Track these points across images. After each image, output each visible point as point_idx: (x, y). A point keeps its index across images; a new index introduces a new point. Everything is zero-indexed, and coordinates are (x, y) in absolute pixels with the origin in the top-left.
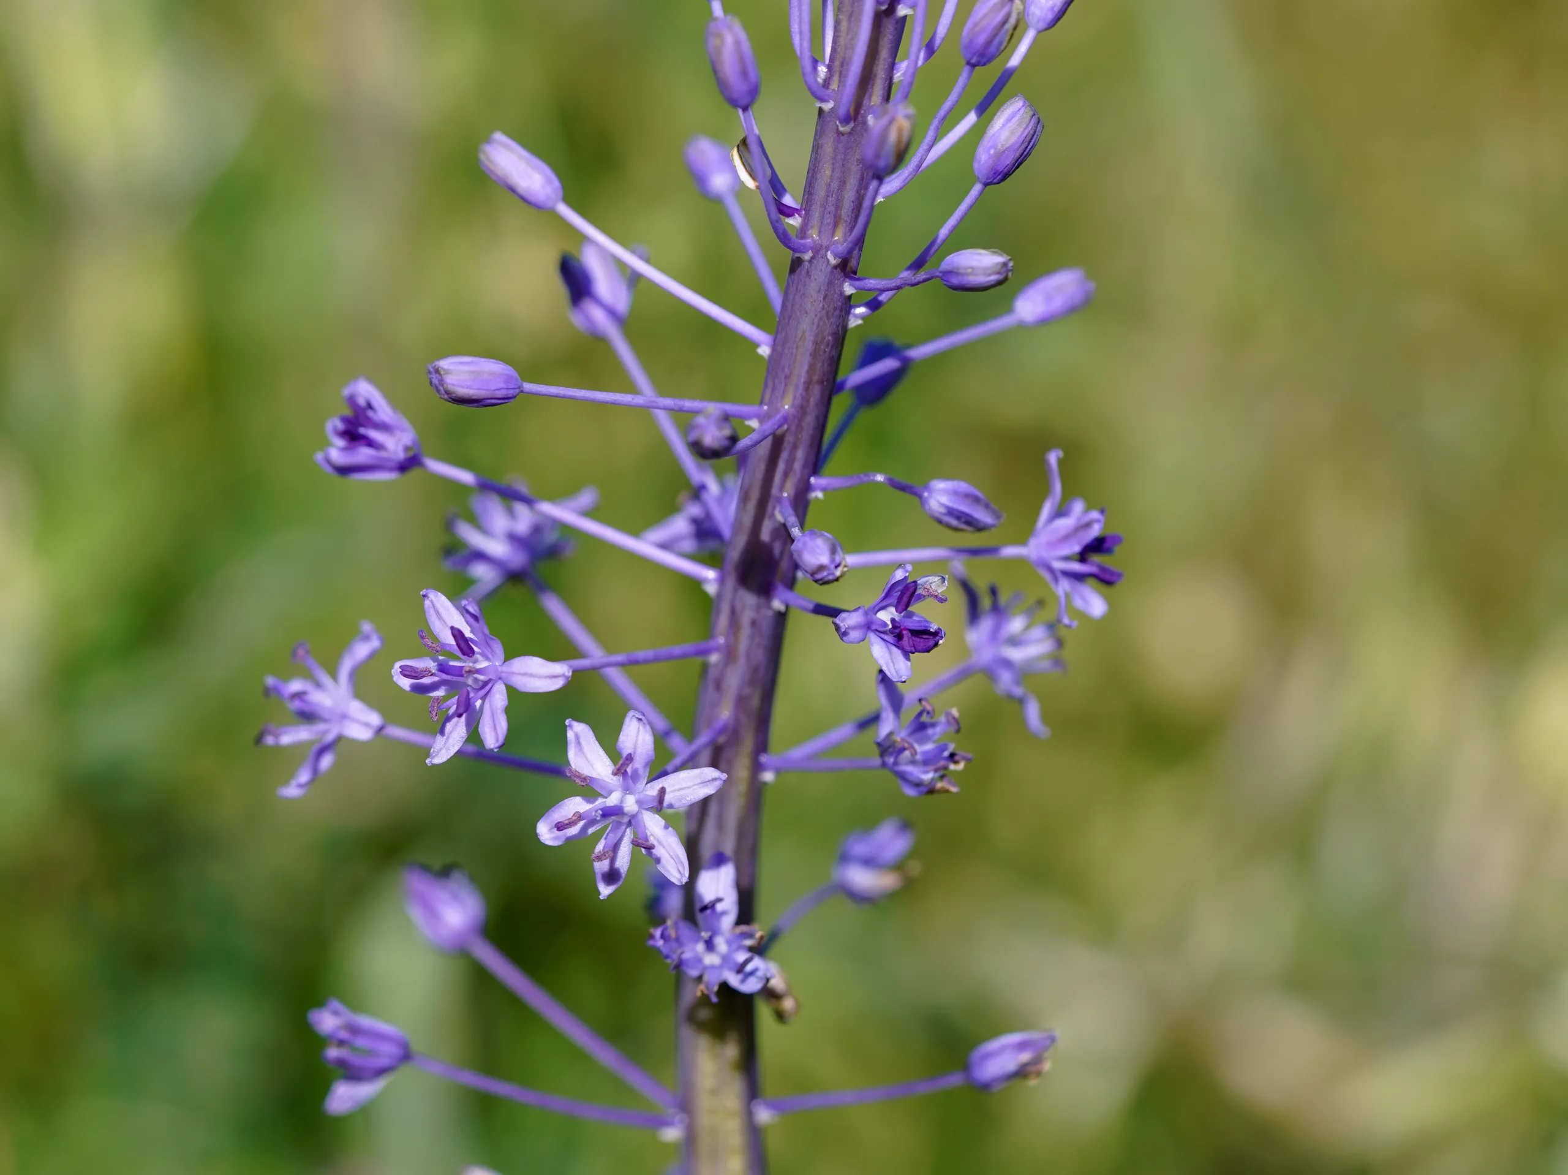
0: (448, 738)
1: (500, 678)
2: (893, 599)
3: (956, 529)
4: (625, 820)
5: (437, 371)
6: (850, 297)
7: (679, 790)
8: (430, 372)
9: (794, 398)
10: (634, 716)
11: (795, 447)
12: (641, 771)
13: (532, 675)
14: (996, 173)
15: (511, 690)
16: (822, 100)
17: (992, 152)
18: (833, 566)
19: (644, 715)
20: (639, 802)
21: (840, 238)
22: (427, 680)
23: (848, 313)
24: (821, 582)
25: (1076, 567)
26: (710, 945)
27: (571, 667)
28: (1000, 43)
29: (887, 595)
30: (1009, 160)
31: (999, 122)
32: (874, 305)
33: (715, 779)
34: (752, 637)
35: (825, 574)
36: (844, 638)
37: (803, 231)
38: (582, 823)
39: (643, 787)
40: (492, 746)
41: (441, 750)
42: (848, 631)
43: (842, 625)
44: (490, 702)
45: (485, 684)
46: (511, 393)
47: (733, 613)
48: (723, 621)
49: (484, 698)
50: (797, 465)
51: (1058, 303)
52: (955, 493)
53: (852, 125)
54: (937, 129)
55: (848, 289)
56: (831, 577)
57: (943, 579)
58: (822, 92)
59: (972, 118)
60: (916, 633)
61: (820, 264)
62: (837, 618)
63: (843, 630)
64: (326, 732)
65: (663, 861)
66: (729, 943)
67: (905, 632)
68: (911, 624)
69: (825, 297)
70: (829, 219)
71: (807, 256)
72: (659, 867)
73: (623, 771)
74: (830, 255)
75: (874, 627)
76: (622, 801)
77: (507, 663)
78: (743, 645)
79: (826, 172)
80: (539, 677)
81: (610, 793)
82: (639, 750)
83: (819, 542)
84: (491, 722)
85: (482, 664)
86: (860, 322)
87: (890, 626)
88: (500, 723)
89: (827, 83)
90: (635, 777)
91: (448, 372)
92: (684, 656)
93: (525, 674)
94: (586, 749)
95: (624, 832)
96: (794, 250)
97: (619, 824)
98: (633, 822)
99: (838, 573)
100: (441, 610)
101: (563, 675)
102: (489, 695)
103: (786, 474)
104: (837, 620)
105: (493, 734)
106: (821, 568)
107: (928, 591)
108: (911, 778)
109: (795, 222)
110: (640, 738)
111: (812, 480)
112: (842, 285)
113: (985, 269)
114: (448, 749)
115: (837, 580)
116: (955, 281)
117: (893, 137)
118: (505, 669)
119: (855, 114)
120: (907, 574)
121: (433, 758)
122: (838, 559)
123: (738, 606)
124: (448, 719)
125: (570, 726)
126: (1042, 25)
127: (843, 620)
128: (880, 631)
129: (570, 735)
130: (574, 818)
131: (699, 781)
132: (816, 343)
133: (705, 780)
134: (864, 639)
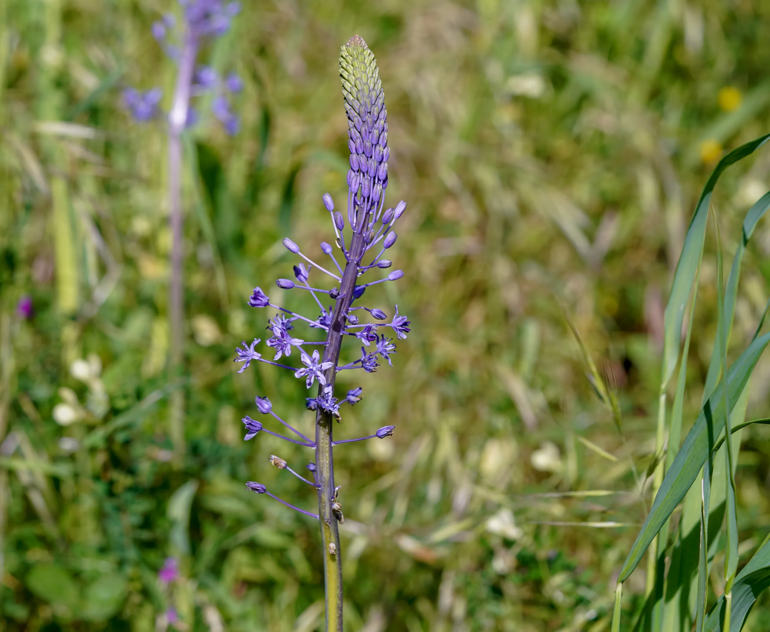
0: (278, 355)
1: (289, 343)
3: (378, 319)
4: (313, 372)
5: (278, 281)
6: (358, 270)
7: (324, 366)
8: (277, 282)
9: (347, 291)
10: (316, 351)
11: (346, 301)
12: (316, 362)
13: (296, 342)
14: (388, 246)
16: (354, 230)
17: (387, 241)
19: (318, 351)
20: (316, 369)
21: (357, 258)
22: (274, 344)
23: (358, 274)
24: (354, 324)
25: (401, 328)
26: (327, 402)
27: (303, 340)
28: (390, 219)
29: (365, 329)
30: (390, 243)
31: (389, 236)
32: (363, 272)
33: (331, 364)
34: (336, 341)
35: (355, 322)
37: (349, 257)
38: (305, 372)
39: (317, 365)
40: (288, 355)
42: (358, 336)
44: (287, 348)
45: (286, 344)
46: (292, 286)
47: (332, 335)
48: (330, 338)
49: (285, 347)
50: (346, 305)
51: (397, 276)
52: (378, 311)
53: (360, 235)
54: (377, 237)
55: (358, 269)
56: (356, 323)
57: (376, 327)
58: (354, 229)
59: (382, 236)
60: (371, 337)
61: (353, 263)
64: (249, 359)
65: (321, 380)
66: (331, 402)
67: (369, 337)
68: (369, 335)
69: (354, 270)
70: (355, 254)
71: (350, 262)
72: (320, 382)
73: (312, 362)
74: (355, 262)
75: (363, 336)
76: (313, 368)
77: (291, 340)
78: (334, 342)
79: (355, 245)
81: (310, 367)
82: (317, 358)
83: (353, 316)
84: (287, 351)
85: (286, 340)
86: (360, 276)
87: (366, 336)
88: (289, 352)
89: (355, 227)
91: (280, 281)
93: (294, 342)
94: (305, 358)
95: (313, 375)
96: (348, 260)
98: (315, 372)
100: (277, 330)
101: (301, 342)
102: (287, 346)
103: (344, 307)
106: (354, 321)
107: (374, 329)
108: (368, 368)
109: (348, 255)
110: (317, 355)
111: (349, 308)
112: (357, 268)
113: (387, 263)
114: (278, 357)
116: (381, 266)
117: (371, 236)
119: (361, 233)
120: (370, 325)
121: (275, 359)
122: (357, 319)
123: (333, 334)
124: (278, 352)
125: (302, 354)
126: (396, 218)
127: (357, 334)
129: (302, 356)
130: (303, 371)
131: (328, 364)
132: (351, 279)
134: (361, 338)
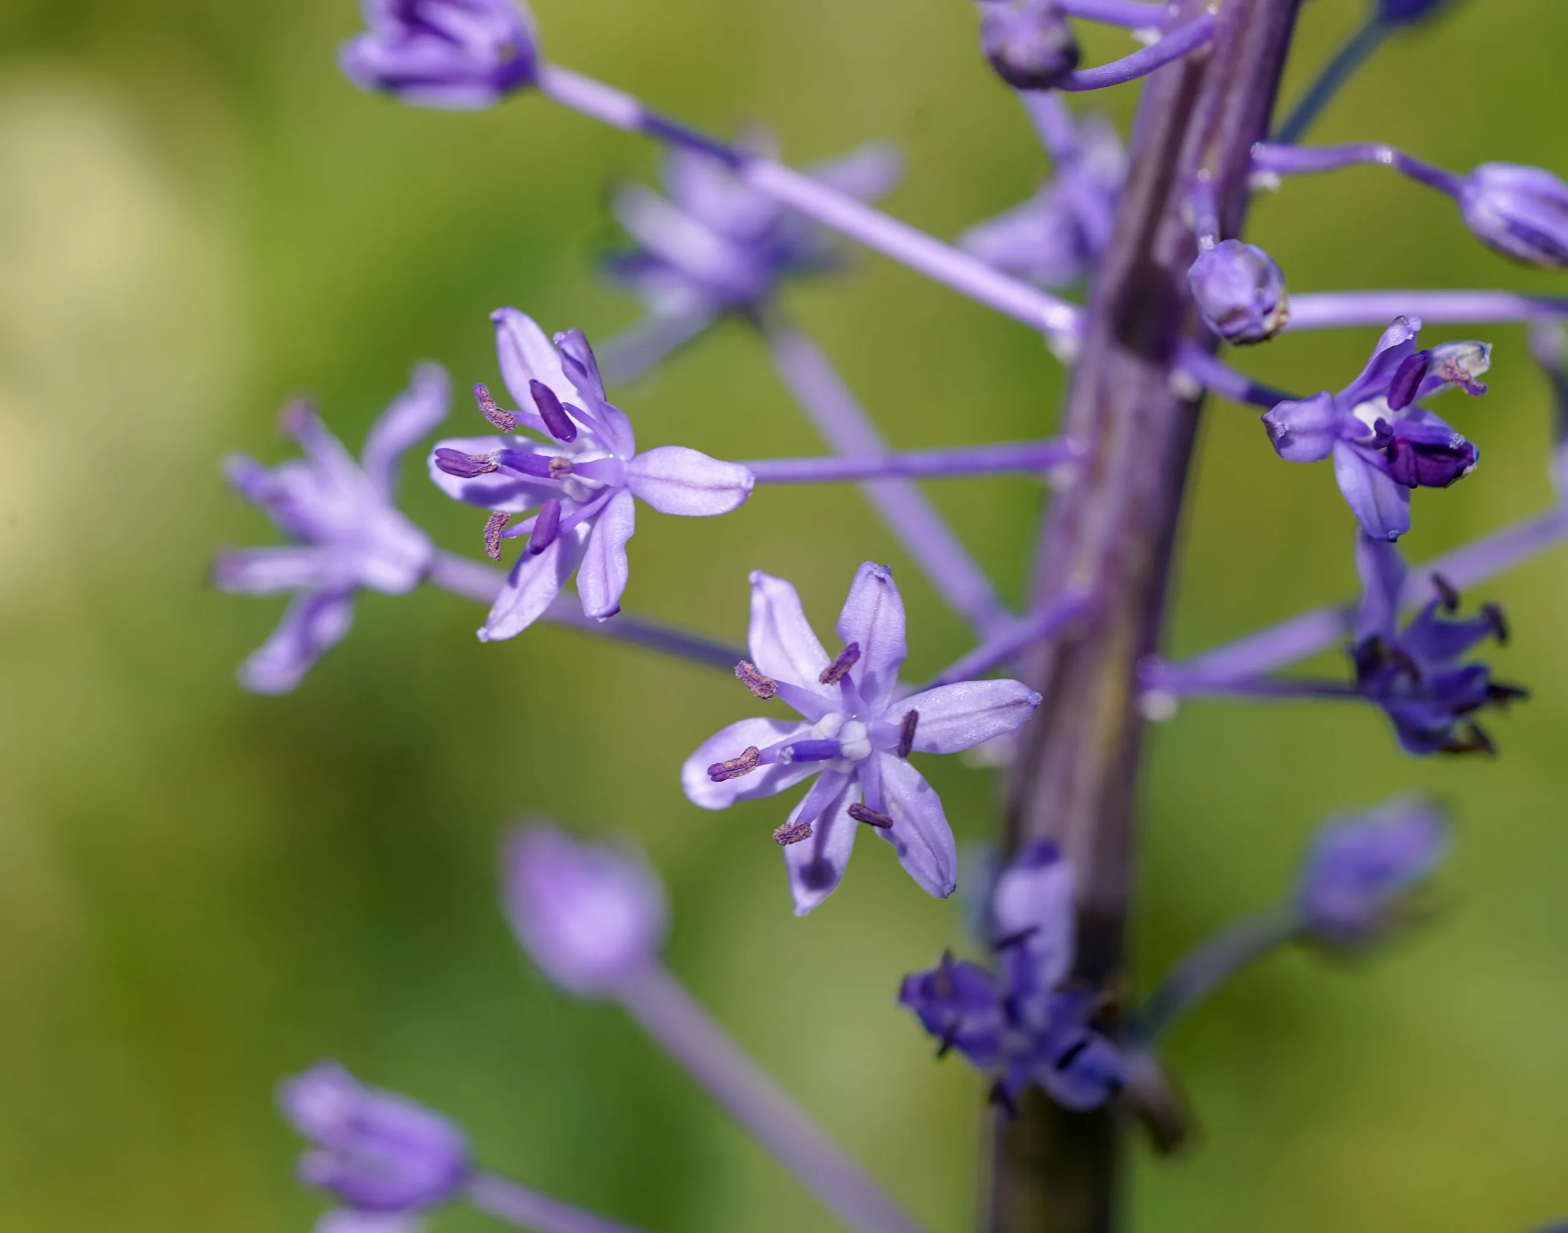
0: (522, 594)
1: (626, 486)
2: (1384, 383)
3: (1523, 262)
4: (845, 768)
7: (950, 718)
10: (871, 572)
11: (1225, 86)
13: (681, 483)
15: (644, 510)
18: (1258, 311)
19: (889, 573)
20: (874, 737)
22: (490, 481)
24: (1236, 340)
27: (754, 472)
29: (1375, 374)
33: (1019, 703)
34: (1135, 441)
35: (1245, 324)
36: (1284, 451)
38: (763, 768)
39: (884, 709)
40: (595, 611)
41: (506, 614)
42: (1291, 437)
43: (1278, 424)
44: (603, 529)
45: (597, 493)
47: (1103, 393)
48: (1083, 409)
49: (593, 519)
50: (1231, 122)
52: (1526, 193)
56: (1254, 332)
57: (1482, 351)
60: (1422, 450)
62: (1272, 411)
63: (1281, 435)
65: (912, 851)
67: (1402, 447)
68: (1414, 432)
72: (905, 862)
73: (839, 676)
75: (1347, 434)
76: (840, 733)
77: (640, 458)
78: (1117, 455)
80: (696, 487)
81: (821, 715)
82: (878, 638)
83: (1241, 264)
84: (600, 567)
85: (593, 456)
87: (1374, 434)
88: (616, 570)
90: (869, 687)
92: (1002, 467)
93: (668, 480)
94: (783, 630)
95: (844, 791)
97: (835, 775)
98: (860, 773)
99: (1269, 324)
100: (527, 351)
101: (738, 487)
102: (602, 517)
103: (1208, 136)
104: (1270, 416)
105: (601, 589)
106: (1236, 313)
107: (1451, 372)
110: (882, 614)
111: (1257, 151)
114: (521, 613)
115: (1267, 337)
118: (635, 468)
120: (1410, 336)
121: (492, 628)
122: (1269, 296)
123: (1113, 382)
124: (525, 555)
127: (1285, 415)
128: (1357, 440)
129: (758, 601)
130: (745, 759)
131: (989, 704)
133: (1000, 704)
134: (1325, 455)
